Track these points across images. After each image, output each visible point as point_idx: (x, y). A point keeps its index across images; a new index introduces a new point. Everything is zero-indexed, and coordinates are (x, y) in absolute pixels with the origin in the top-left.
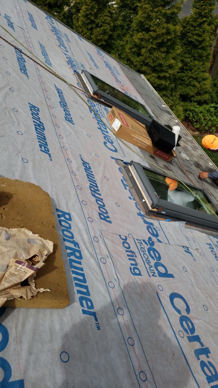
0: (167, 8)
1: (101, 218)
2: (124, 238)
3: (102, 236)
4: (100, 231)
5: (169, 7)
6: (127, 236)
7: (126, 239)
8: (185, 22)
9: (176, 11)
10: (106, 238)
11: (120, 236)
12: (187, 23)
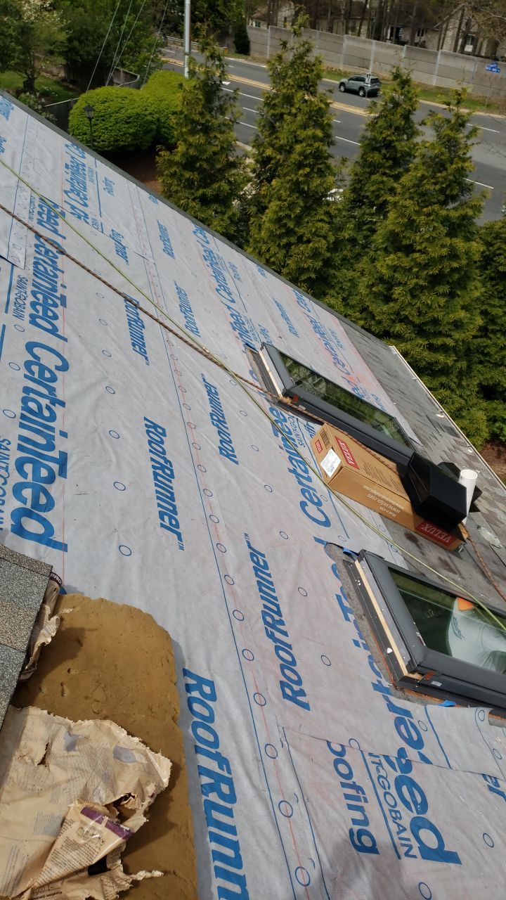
0: (451, 206)
1: (285, 696)
2: (339, 749)
3: (285, 743)
4: (281, 729)
5: (456, 204)
6: (346, 743)
7: (342, 753)
8: (491, 234)
9: (470, 213)
10: (294, 747)
11: (329, 743)
12: (494, 235)
